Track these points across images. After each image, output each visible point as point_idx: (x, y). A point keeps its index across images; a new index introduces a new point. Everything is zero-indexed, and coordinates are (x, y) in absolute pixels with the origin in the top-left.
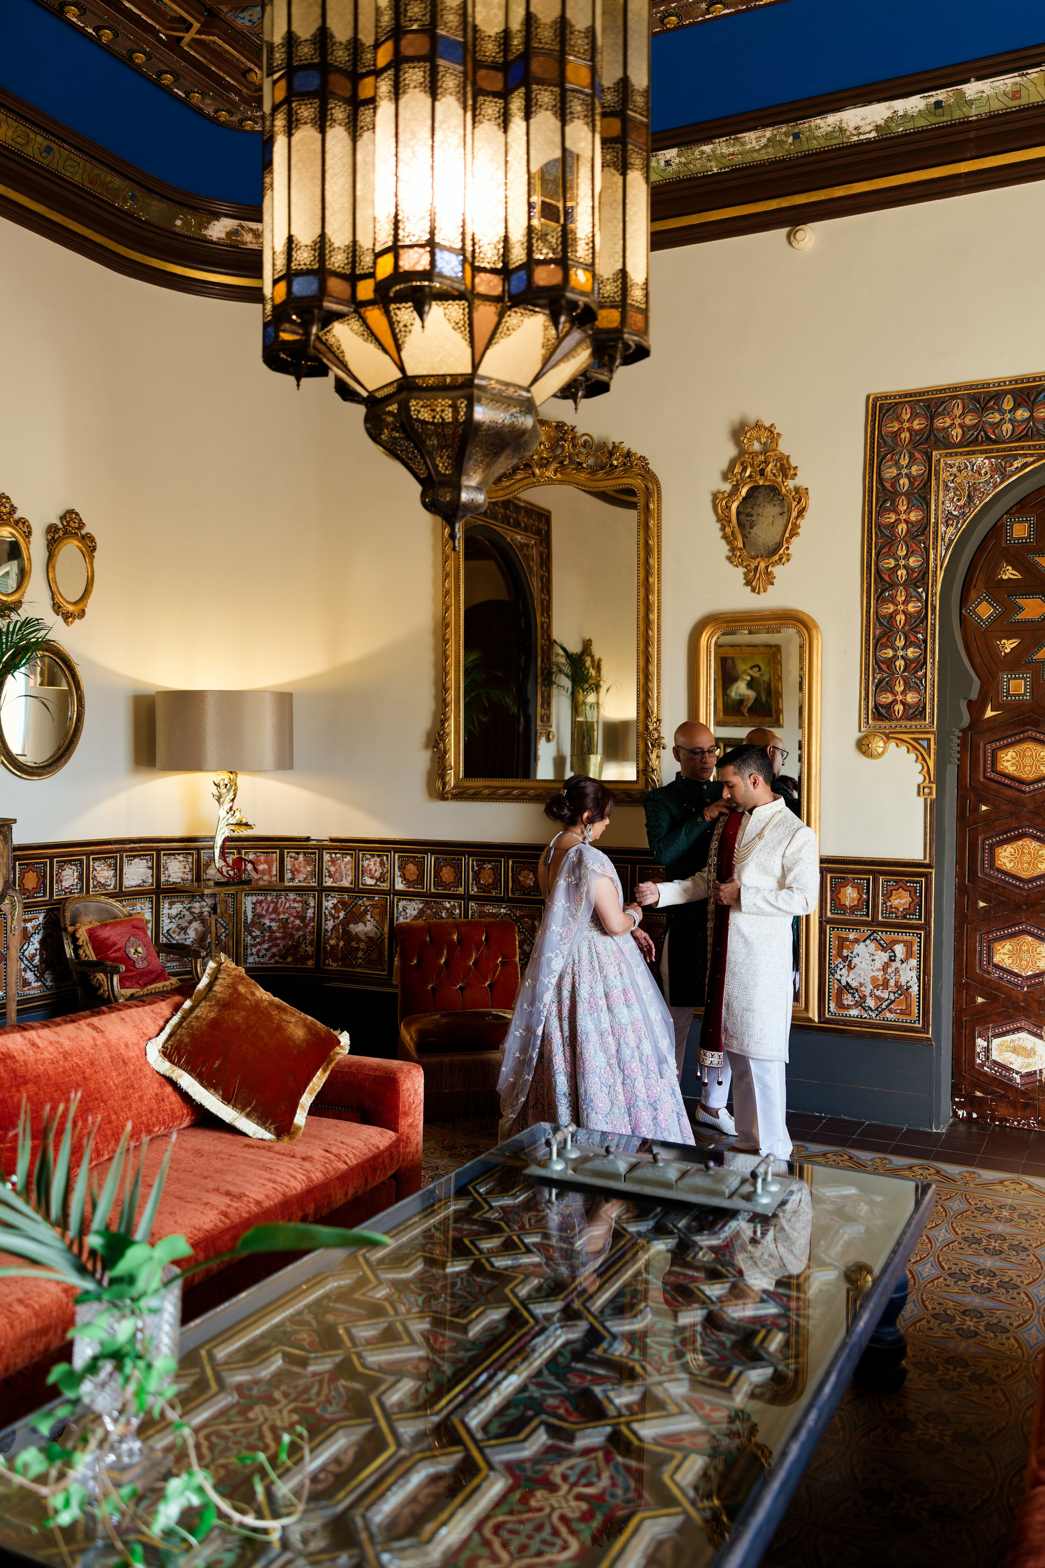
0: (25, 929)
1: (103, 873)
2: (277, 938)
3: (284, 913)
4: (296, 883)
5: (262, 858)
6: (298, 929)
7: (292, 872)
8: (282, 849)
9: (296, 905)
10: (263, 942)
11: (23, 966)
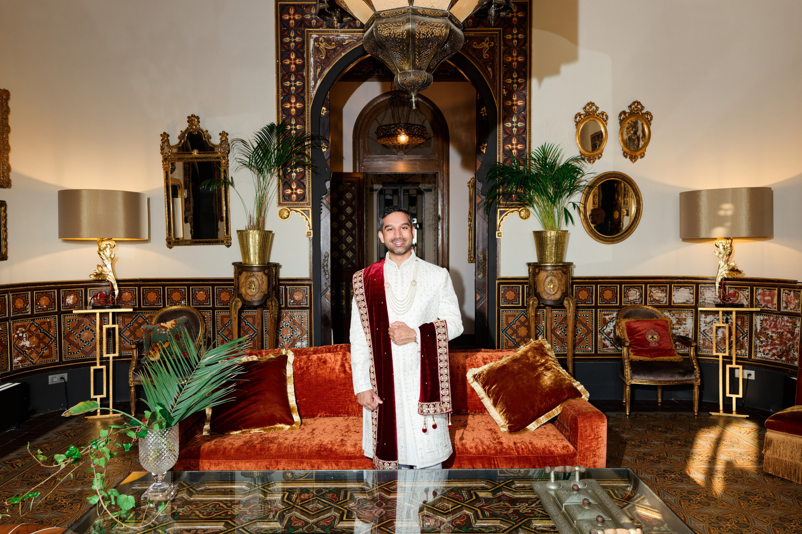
0: (605, 319)
1: (658, 295)
2: (776, 344)
3: (781, 329)
4: (788, 310)
5: (767, 293)
6: (789, 340)
7: (786, 303)
8: (780, 288)
9: (788, 324)
10: (767, 345)
11: (603, 337)
